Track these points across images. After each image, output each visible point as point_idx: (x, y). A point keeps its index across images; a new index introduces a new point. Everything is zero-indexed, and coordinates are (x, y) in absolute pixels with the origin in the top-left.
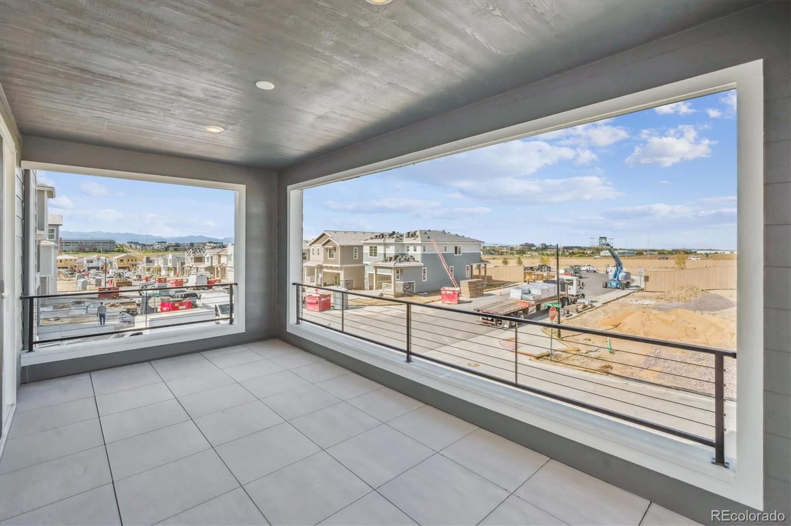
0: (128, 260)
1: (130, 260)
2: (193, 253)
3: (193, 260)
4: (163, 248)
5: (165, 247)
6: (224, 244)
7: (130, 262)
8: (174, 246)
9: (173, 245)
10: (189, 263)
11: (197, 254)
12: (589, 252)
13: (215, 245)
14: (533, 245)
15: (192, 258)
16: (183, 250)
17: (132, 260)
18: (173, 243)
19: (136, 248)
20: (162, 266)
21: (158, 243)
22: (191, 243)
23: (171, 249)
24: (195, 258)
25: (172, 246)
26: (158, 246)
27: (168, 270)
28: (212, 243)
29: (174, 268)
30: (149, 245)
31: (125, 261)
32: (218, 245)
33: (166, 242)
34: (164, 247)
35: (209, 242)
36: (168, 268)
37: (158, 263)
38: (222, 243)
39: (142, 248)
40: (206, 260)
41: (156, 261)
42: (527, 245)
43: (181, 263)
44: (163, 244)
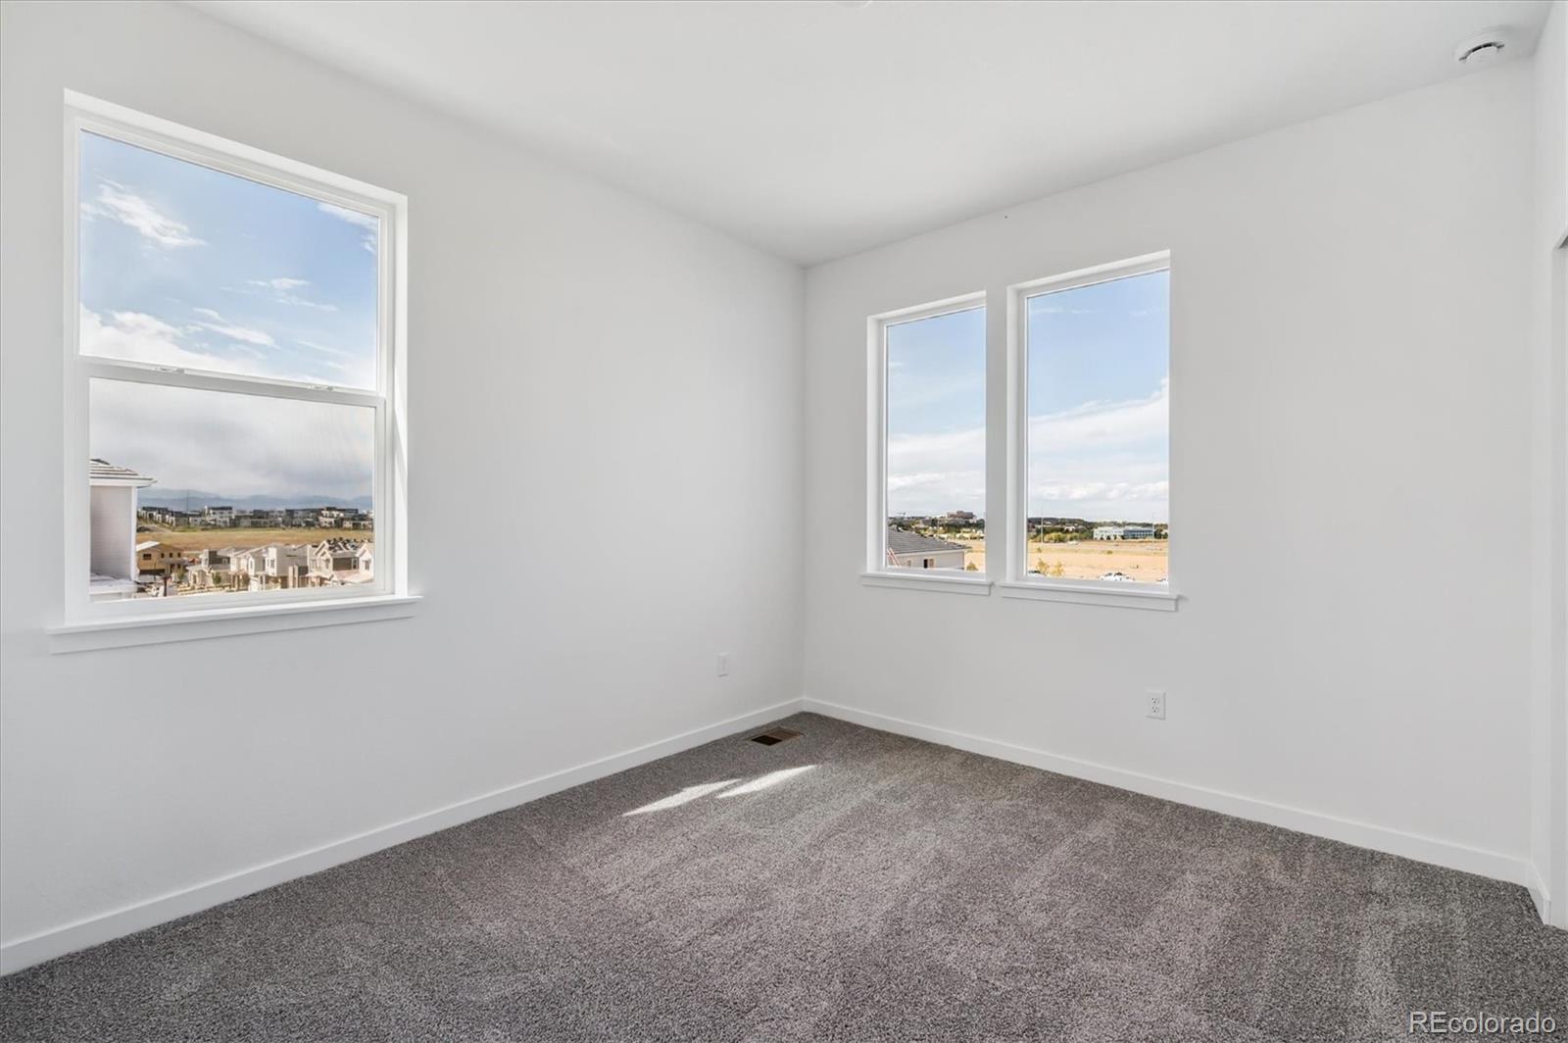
0: (163, 556)
1: (167, 554)
2: (330, 548)
3: (331, 564)
4: (225, 522)
5: (231, 520)
6: (360, 513)
7: (168, 559)
8: (251, 517)
9: (248, 514)
10: (320, 569)
11: (340, 552)
12: (1071, 528)
13: (342, 515)
14: (971, 516)
15: (328, 560)
16: (271, 526)
17: (171, 555)
18: (249, 509)
19: (164, 521)
20: (251, 573)
21: (214, 509)
22: (287, 511)
23: (246, 522)
24: (334, 560)
25: (246, 517)
26: (213, 517)
27: (267, 582)
28: (334, 509)
29: (281, 578)
30: (193, 516)
31: (155, 556)
32: (349, 515)
33: (231, 508)
34: (228, 520)
35: (329, 509)
36: (268, 578)
37: (239, 565)
38: (357, 510)
39: (176, 520)
40: (362, 565)
41: (233, 561)
42: (960, 514)
43: (300, 568)
44: (226, 512)
